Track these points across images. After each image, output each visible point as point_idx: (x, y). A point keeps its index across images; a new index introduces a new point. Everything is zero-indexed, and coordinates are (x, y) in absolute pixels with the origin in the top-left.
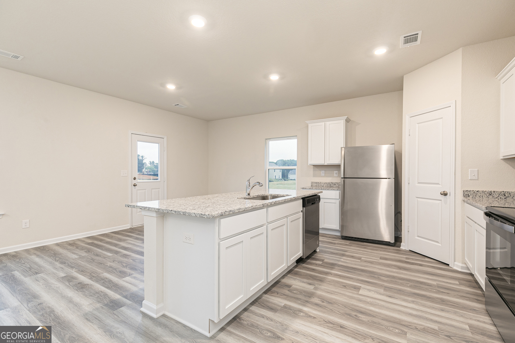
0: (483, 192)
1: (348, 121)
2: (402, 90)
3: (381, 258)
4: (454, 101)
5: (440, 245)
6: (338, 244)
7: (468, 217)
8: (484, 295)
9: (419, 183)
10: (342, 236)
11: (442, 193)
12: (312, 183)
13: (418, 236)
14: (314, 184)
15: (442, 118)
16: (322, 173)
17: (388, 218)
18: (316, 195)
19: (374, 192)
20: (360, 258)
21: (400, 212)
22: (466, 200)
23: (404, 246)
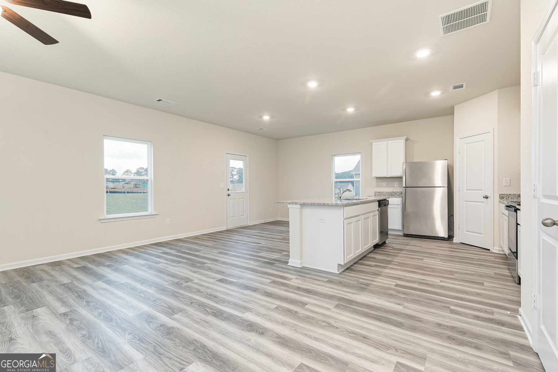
0: (513, 194)
1: (407, 140)
2: (453, 114)
3: (437, 247)
4: (493, 128)
5: (483, 236)
6: (401, 239)
7: (503, 213)
8: (507, 258)
9: (467, 190)
10: (404, 234)
11: (484, 197)
12: (375, 192)
13: (467, 231)
14: (377, 193)
15: (484, 140)
16: (384, 184)
17: (442, 218)
18: (385, 200)
19: (430, 198)
20: (421, 247)
21: (452, 215)
22: (502, 201)
23: (455, 240)
